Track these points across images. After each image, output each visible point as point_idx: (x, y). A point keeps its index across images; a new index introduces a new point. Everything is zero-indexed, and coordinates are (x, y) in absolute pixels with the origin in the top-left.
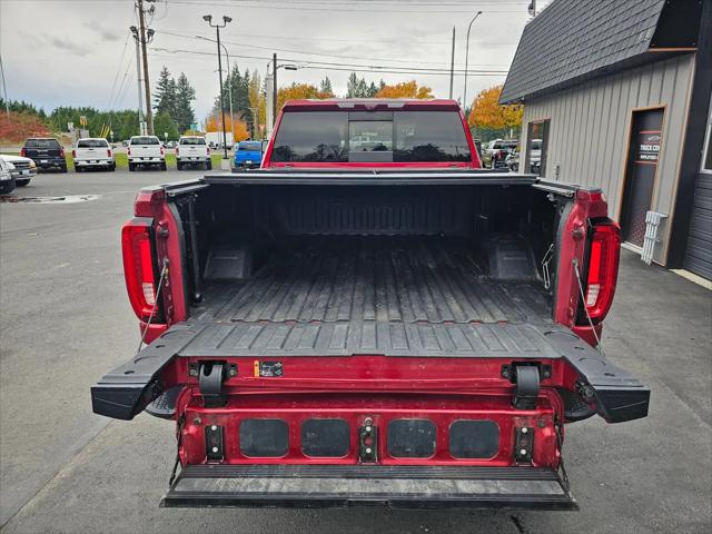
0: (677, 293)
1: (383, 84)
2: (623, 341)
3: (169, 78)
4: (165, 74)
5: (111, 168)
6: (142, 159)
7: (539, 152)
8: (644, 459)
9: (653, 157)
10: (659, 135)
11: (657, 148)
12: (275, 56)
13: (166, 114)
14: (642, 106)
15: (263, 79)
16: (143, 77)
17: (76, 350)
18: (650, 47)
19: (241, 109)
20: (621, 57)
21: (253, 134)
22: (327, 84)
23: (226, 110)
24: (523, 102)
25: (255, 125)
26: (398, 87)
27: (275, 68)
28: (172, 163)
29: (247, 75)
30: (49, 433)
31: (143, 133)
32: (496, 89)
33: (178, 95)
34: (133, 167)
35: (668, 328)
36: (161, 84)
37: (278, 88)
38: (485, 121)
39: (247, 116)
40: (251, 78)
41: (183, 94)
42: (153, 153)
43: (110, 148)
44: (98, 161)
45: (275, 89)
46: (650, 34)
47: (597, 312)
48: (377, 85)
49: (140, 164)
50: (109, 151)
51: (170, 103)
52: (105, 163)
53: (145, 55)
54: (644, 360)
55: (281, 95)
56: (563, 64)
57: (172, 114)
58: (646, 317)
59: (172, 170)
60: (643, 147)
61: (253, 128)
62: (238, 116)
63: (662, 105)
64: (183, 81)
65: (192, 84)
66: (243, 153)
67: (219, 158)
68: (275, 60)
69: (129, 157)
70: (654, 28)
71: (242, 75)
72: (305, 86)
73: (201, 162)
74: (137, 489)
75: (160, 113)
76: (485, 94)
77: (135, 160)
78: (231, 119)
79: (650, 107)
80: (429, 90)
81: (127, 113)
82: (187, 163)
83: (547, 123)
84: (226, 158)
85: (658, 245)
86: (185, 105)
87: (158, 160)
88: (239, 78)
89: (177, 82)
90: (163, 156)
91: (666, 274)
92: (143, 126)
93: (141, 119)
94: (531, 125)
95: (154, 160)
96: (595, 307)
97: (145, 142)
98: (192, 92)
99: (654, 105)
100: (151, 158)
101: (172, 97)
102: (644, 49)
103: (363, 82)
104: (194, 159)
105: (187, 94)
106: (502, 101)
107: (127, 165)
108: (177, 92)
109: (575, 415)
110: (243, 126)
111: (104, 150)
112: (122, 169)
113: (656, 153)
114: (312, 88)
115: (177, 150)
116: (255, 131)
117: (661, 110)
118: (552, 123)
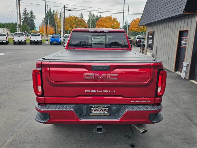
0: (191, 88)
1: (100, 16)
2: (174, 102)
3: (27, 12)
4: (25, 10)
5: (7, 43)
6: (18, 40)
7: (151, 40)
8: (176, 136)
9: (185, 45)
10: (187, 38)
11: (186, 42)
12: (64, 6)
13: (25, 24)
14: (182, 29)
15: (59, 13)
16: (18, 12)
17: (6, 105)
18: (184, 12)
19: (51, 23)
20: (175, 14)
21: (56, 32)
22: (81, 15)
23: (47, 23)
24: (146, 25)
25: (57, 29)
26: (106, 17)
27: (64, 10)
28: (28, 42)
29: (54, 11)
30: (2, 130)
31: (18, 31)
32: (138, 19)
33: (30, 18)
34: (15, 43)
35: (187, 98)
36: (23, 14)
37: (65, 17)
38: (135, 30)
39: (54, 25)
40: (55, 12)
41: (31, 17)
42: (22, 38)
43: (7, 36)
44: (3, 41)
45: (64, 17)
46: (184, 8)
47: (161, 94)
48: (99, 16)
49: (17, 42)
50: (6, 38)
51: (27, 20)
52: (5, 41)
53: (19, 4)
54: (179, 108)
55: (66, 19)
56: (158, 15)
57: (27, 24)
58: (181, 95)
59: (28, 44)
60: (182, 42)
61: (56, 30)
62: (51, 25)
63: (187, 30)
64: (31, 13)
65: (34, 14)
66: (53, 39)
67: (45, 40)
68: (64, 8)
69: (14, 40)
70: (185, 7)
71: (52, 11)
72: (74, 17)
73: (39, 42)
74: (32, 145)
75: (23, 24)
76: (134, 20)
77: (16, 41)
78: (49, 27)
79: (184, 30)
80: (116, 19)
81: (11, 23)
82: (34, 42)
83: (154, 33)
84: (47, 41)
85: (186, 73)
86: (32, 21)
87: (24, 41)
88: (51, 12)
89: (29, 13)
90: (25, 40)
91: (188, 82)
92: (18, 29)
93: (18, 26)
94: (149, 33)
95: (22, 41)
96: (160, 92)
97: (19, 35)
98: (34, 17)
99: (185, 29)
100: (21, 40)
101: (28, 18)
102: (181, 13)
103: (94, 15)
104: (36, 41)
105: (33, 17)
106: (140, 25)
107: (13, 42)
108: (29, 17)
109: (155, 121)
110: (53, 29)
111: (5, 37)
112: (11, 44)
113: (186, 44)
114: (77, 17)
115: (30, 38)
116: (57, 30)
117: (188, 31)
118: (155, 32)
